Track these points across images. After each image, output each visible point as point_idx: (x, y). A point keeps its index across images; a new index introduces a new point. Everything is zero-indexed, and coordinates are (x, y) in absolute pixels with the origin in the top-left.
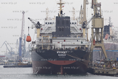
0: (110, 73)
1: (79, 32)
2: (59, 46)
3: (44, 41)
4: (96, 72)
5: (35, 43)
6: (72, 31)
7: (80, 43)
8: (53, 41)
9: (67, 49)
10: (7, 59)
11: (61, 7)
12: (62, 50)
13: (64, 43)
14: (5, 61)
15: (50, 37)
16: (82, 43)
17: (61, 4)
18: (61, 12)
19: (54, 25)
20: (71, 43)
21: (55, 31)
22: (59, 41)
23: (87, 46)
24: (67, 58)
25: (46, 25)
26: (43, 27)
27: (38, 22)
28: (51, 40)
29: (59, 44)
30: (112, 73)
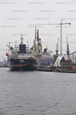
0: (43, 70)
1: (30, 51)
2: (21, 58)
3: (14, 56)
4: (37, 69)
5: (10, 56)
6: (27, 51)
7: (30, 57)
8: (18, 55)
9: (24, 59)
10: (3, 63)
11: (22, 40)
12: (22, 60)
13: (23, 56)
14: (1, 64)
15: (16, 54)
16: (31, 56)
17: (22, 39)
18: (22, 42)
19: (19, 48)
20: (26, 56)
21: (19, 51)
22: (21, 55)
23: (33, 58)
24: (24, 63)
25: (15, 48)
26: (14, 49)
27: (12, 47)
28: (17, 55)
29: (21, 57)
30: (44, 70)
